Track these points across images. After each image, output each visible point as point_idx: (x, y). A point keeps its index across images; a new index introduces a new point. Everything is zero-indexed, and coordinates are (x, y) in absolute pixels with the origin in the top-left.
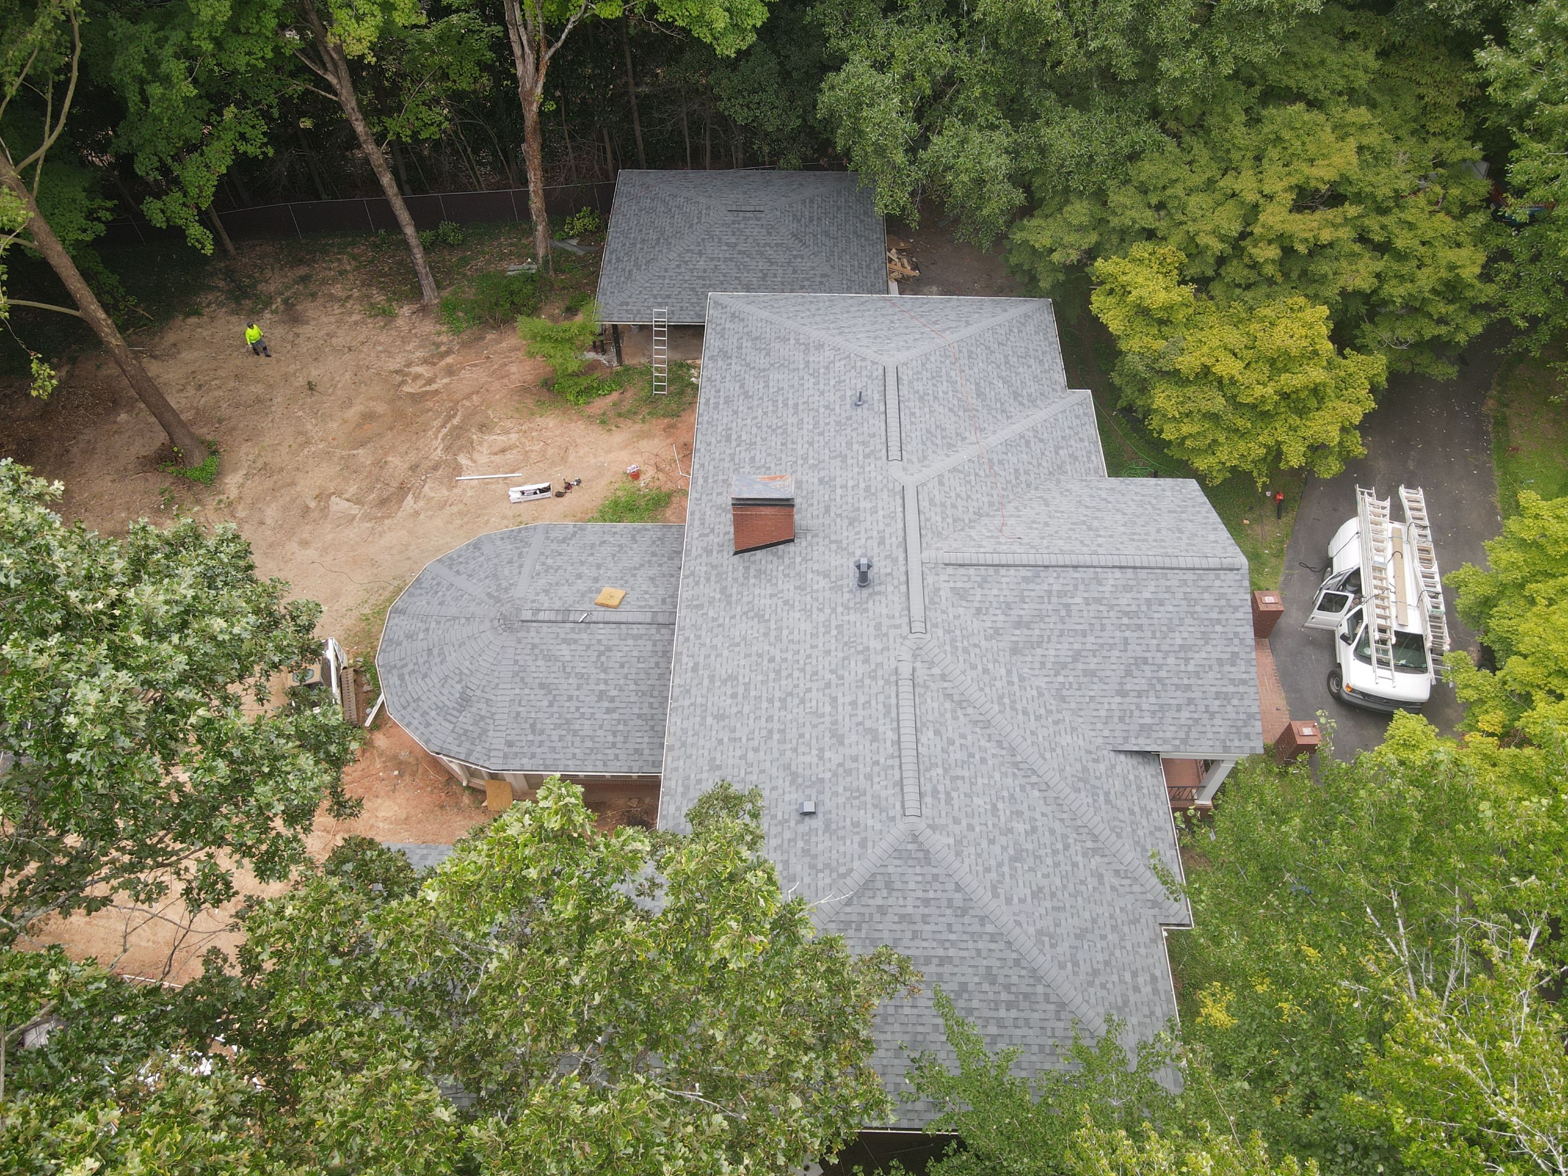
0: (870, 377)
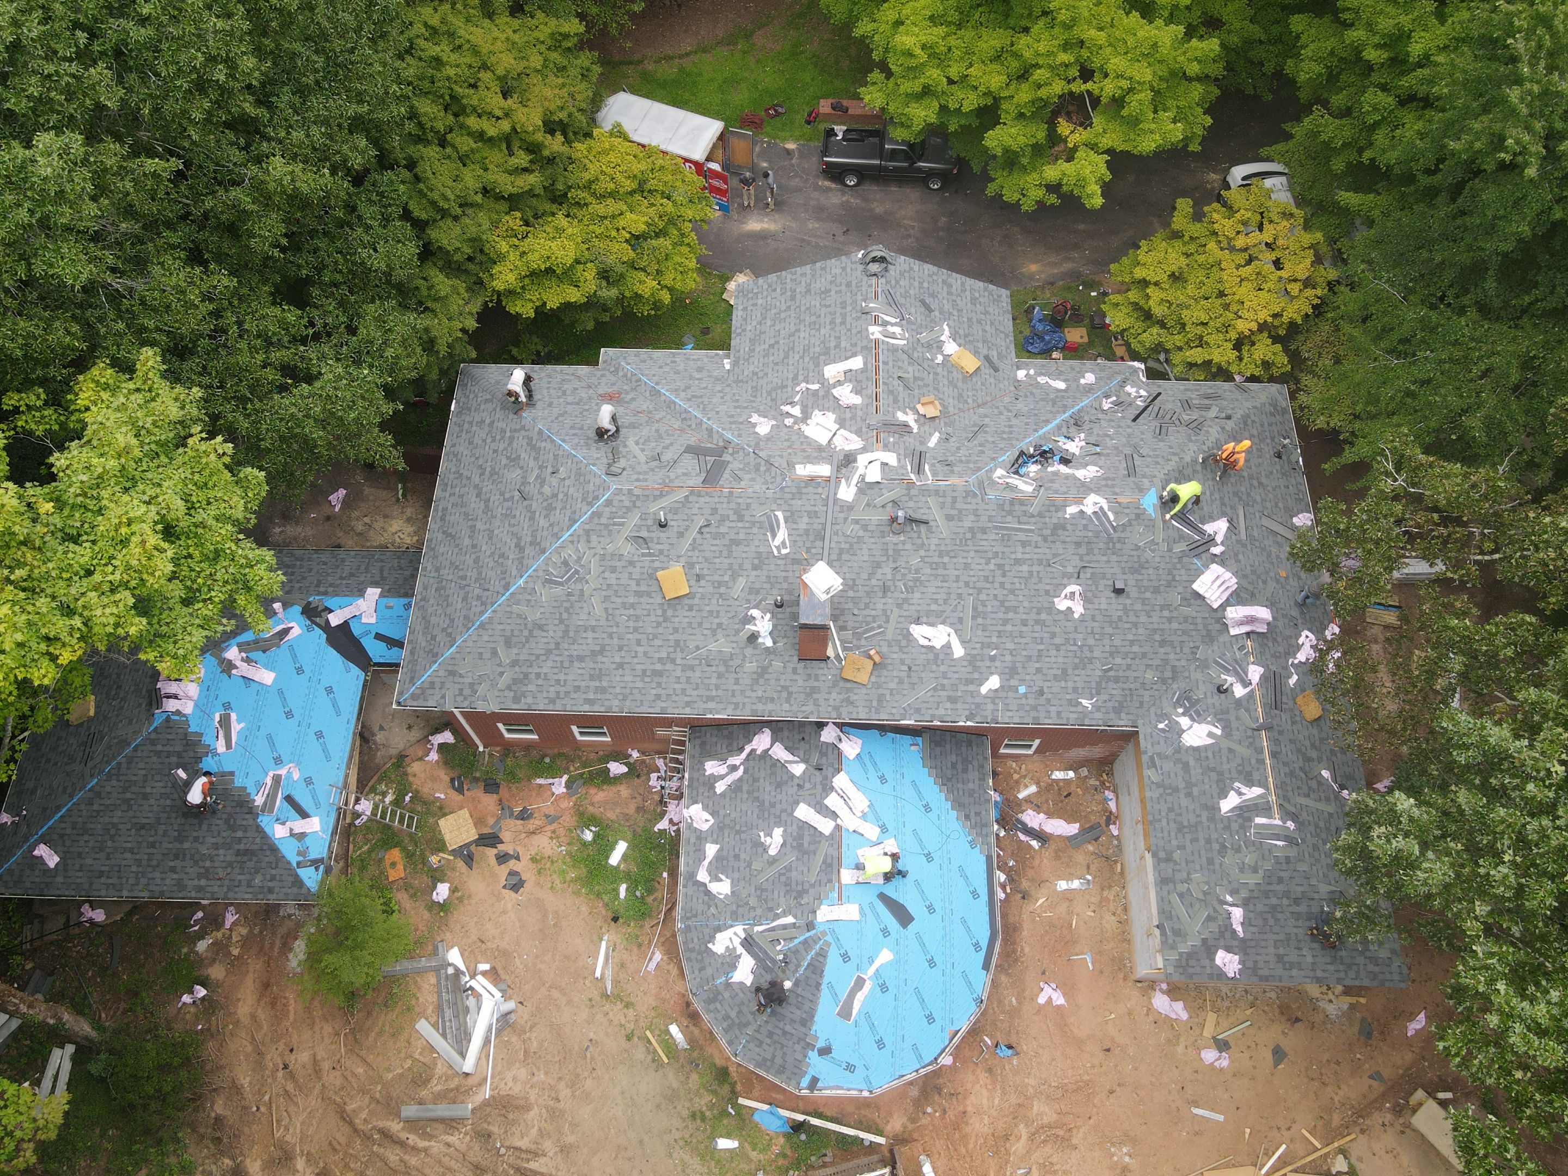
0: (628, 510)
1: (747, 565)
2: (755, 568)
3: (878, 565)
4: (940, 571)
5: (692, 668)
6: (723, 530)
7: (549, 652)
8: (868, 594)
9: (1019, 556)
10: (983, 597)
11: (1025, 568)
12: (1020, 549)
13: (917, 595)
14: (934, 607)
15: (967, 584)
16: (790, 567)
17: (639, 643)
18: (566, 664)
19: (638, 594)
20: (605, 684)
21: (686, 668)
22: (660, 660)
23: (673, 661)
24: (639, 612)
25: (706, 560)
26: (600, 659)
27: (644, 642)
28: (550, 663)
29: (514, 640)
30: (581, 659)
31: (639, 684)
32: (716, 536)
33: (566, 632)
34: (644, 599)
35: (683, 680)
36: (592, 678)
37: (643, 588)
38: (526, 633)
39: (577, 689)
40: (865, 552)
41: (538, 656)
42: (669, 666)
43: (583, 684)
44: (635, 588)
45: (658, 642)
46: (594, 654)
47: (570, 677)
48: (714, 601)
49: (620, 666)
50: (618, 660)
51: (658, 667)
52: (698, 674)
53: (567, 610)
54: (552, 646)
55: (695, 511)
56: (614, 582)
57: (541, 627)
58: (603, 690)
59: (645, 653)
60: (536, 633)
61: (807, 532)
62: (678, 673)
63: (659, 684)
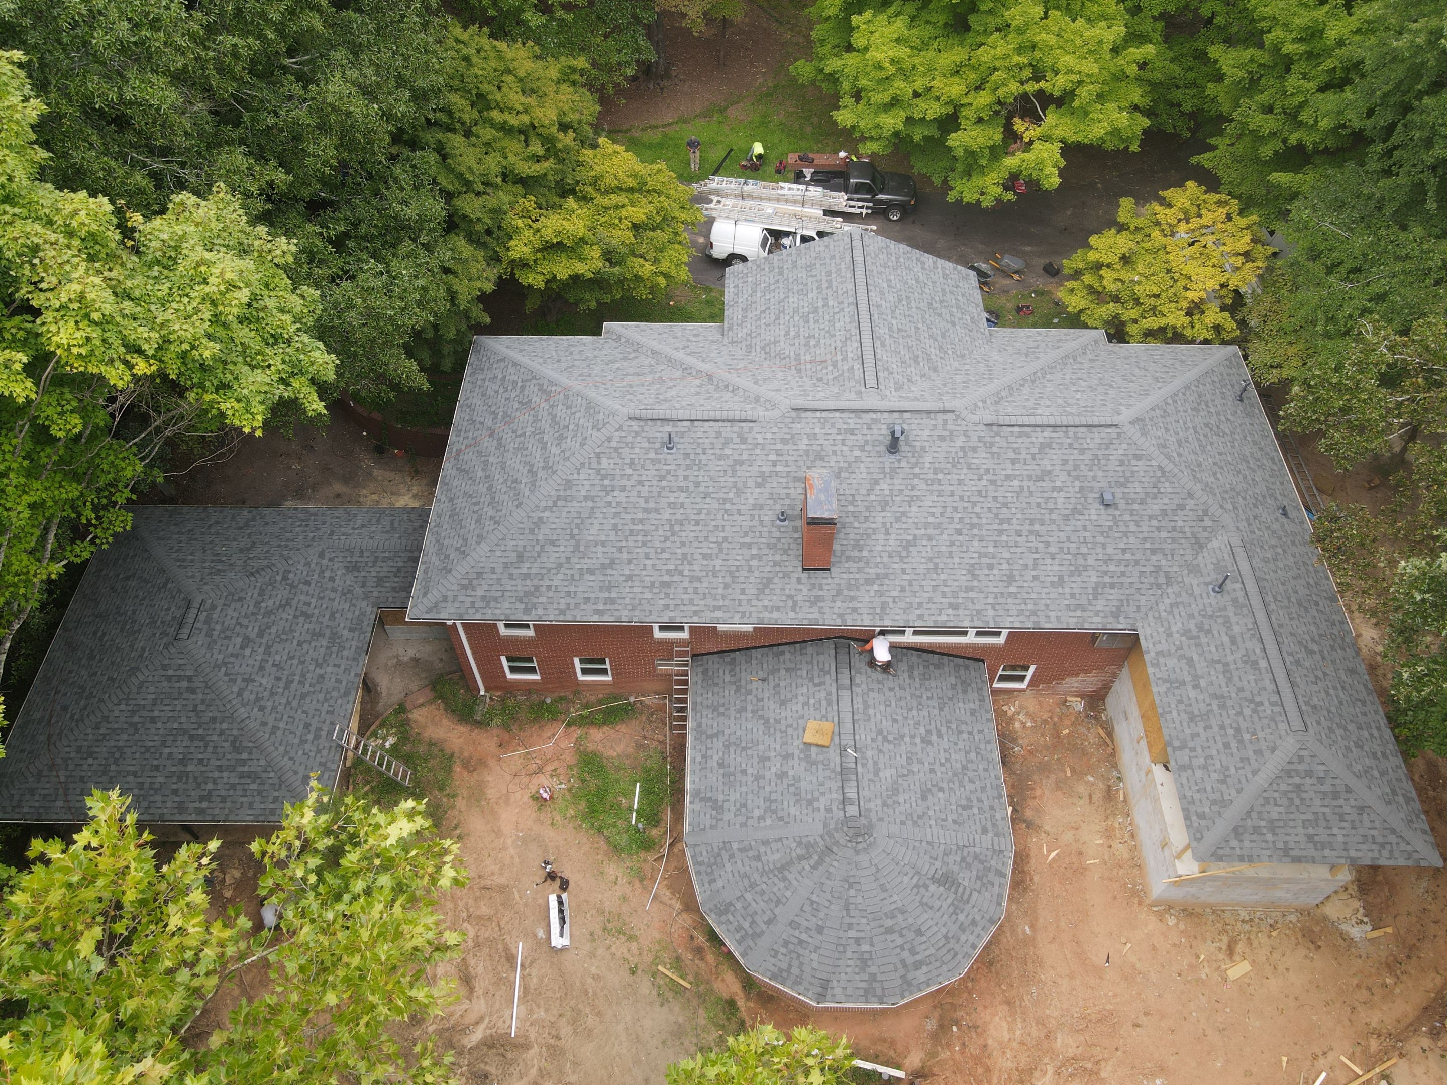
0: (637, 434)
1: (751, 483)
2: (759, 485)
3: (876, 482)
4: (935, 487)
5: (699, 579)
6: (727, 451)
7: (560, 565)
8: (868, 509)
9: (1010, 472)
10: (977, 510)
11: (1016, 483)
12: (1009, 466)
13: (915, 509)
14: (931, 520)
15: (961, 498)
16: (791, 485)
17: (647, 556)
18: (577, 577)
19: (646, 510)
20: (614, 595)
21: (692, 579)
22: (668, 572)
23: (681, 573)
24: (647, 527)
25: (711, 478)
26: (609, 571)
27: (652, 555)
28: (560, 576)
29: (526, 554)
30: (591, 572)
31: (648, 595)
32: (720, 457)
33: (577, 546)
34: (653, 516)
35: (690, 590)
36: (601, 589)
37: (651, 505)
38: (538, 548)
39: (587, 600)
40: (863, 470)
41: (549, 570)
42: (676, 578)
43: (593, 595)
44: (643, 505)
45: (665, 555)
46: (604, 567)
47: (580, 589)
48: (719, 517)
49: (629, 578)
50: (627, 572)
51: (666, 578)
52: (705, 585)
53: (578, 526)
54: (563, 560)
55: (700, 435)
56: (623, 500)
57: (553, 543)
58: (612, 601)
59: (654, 565)
60: (547, 548)
61: (807, 452)
62: (686, 584)
63: (667, 595)
